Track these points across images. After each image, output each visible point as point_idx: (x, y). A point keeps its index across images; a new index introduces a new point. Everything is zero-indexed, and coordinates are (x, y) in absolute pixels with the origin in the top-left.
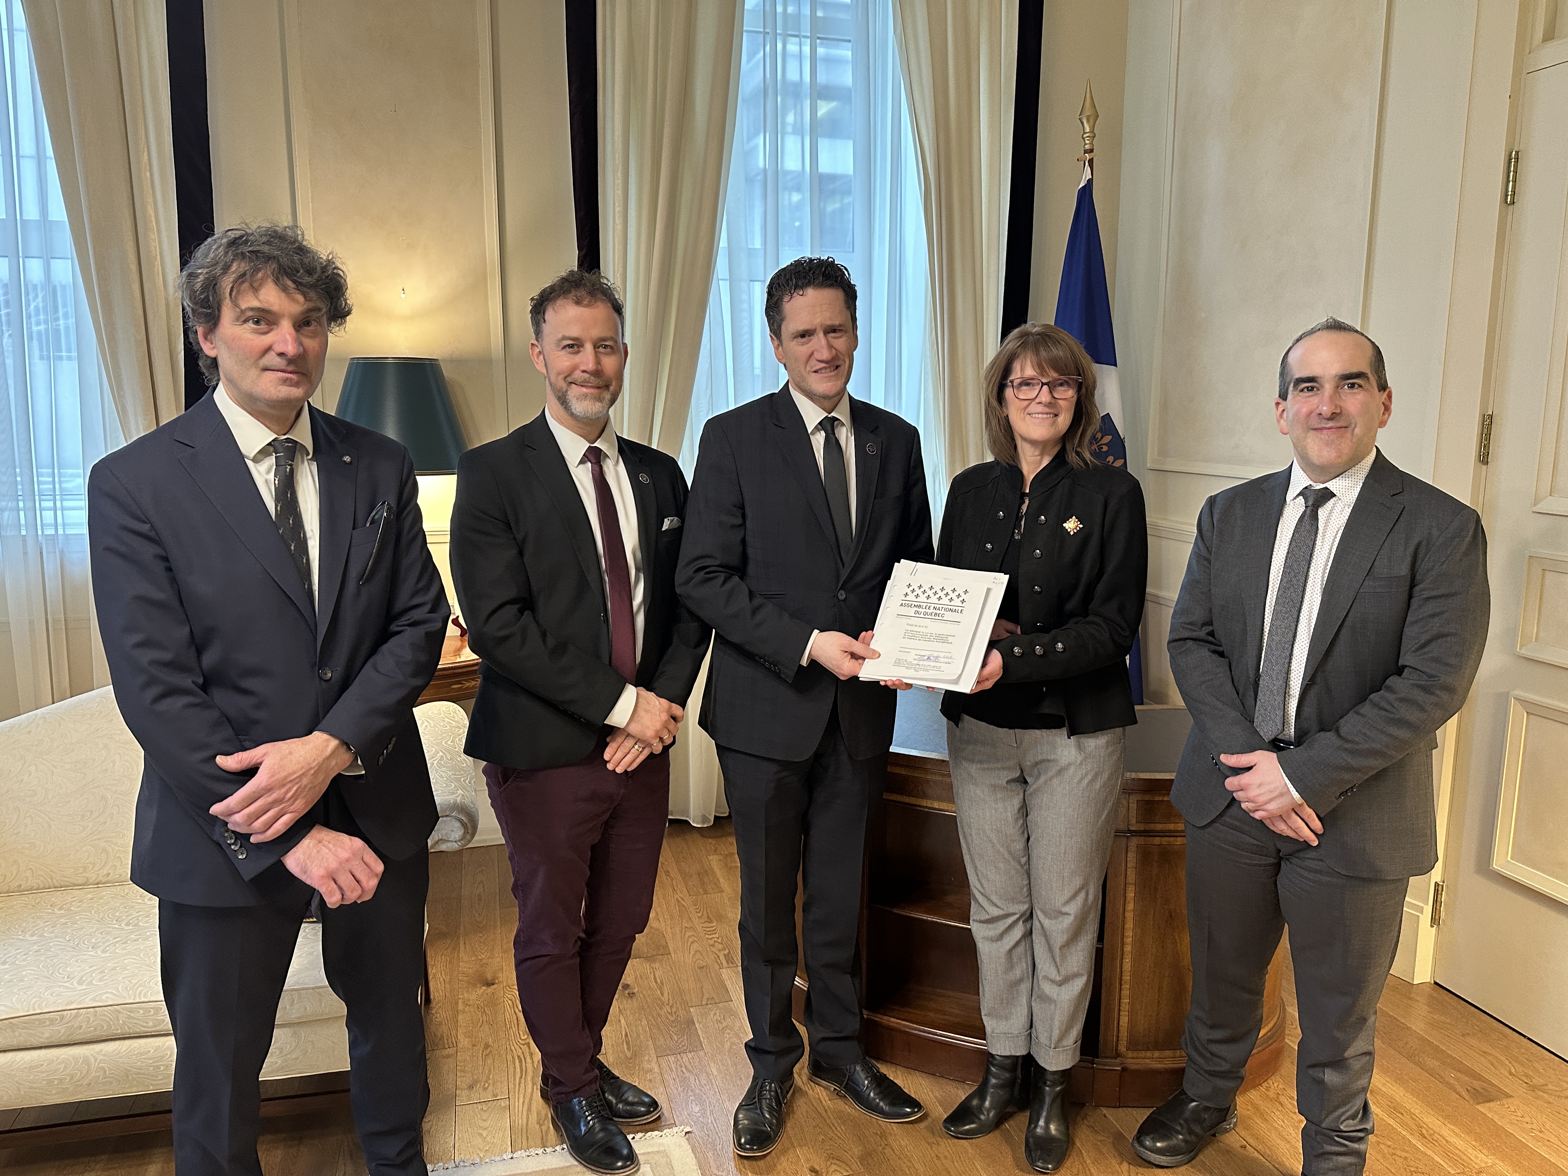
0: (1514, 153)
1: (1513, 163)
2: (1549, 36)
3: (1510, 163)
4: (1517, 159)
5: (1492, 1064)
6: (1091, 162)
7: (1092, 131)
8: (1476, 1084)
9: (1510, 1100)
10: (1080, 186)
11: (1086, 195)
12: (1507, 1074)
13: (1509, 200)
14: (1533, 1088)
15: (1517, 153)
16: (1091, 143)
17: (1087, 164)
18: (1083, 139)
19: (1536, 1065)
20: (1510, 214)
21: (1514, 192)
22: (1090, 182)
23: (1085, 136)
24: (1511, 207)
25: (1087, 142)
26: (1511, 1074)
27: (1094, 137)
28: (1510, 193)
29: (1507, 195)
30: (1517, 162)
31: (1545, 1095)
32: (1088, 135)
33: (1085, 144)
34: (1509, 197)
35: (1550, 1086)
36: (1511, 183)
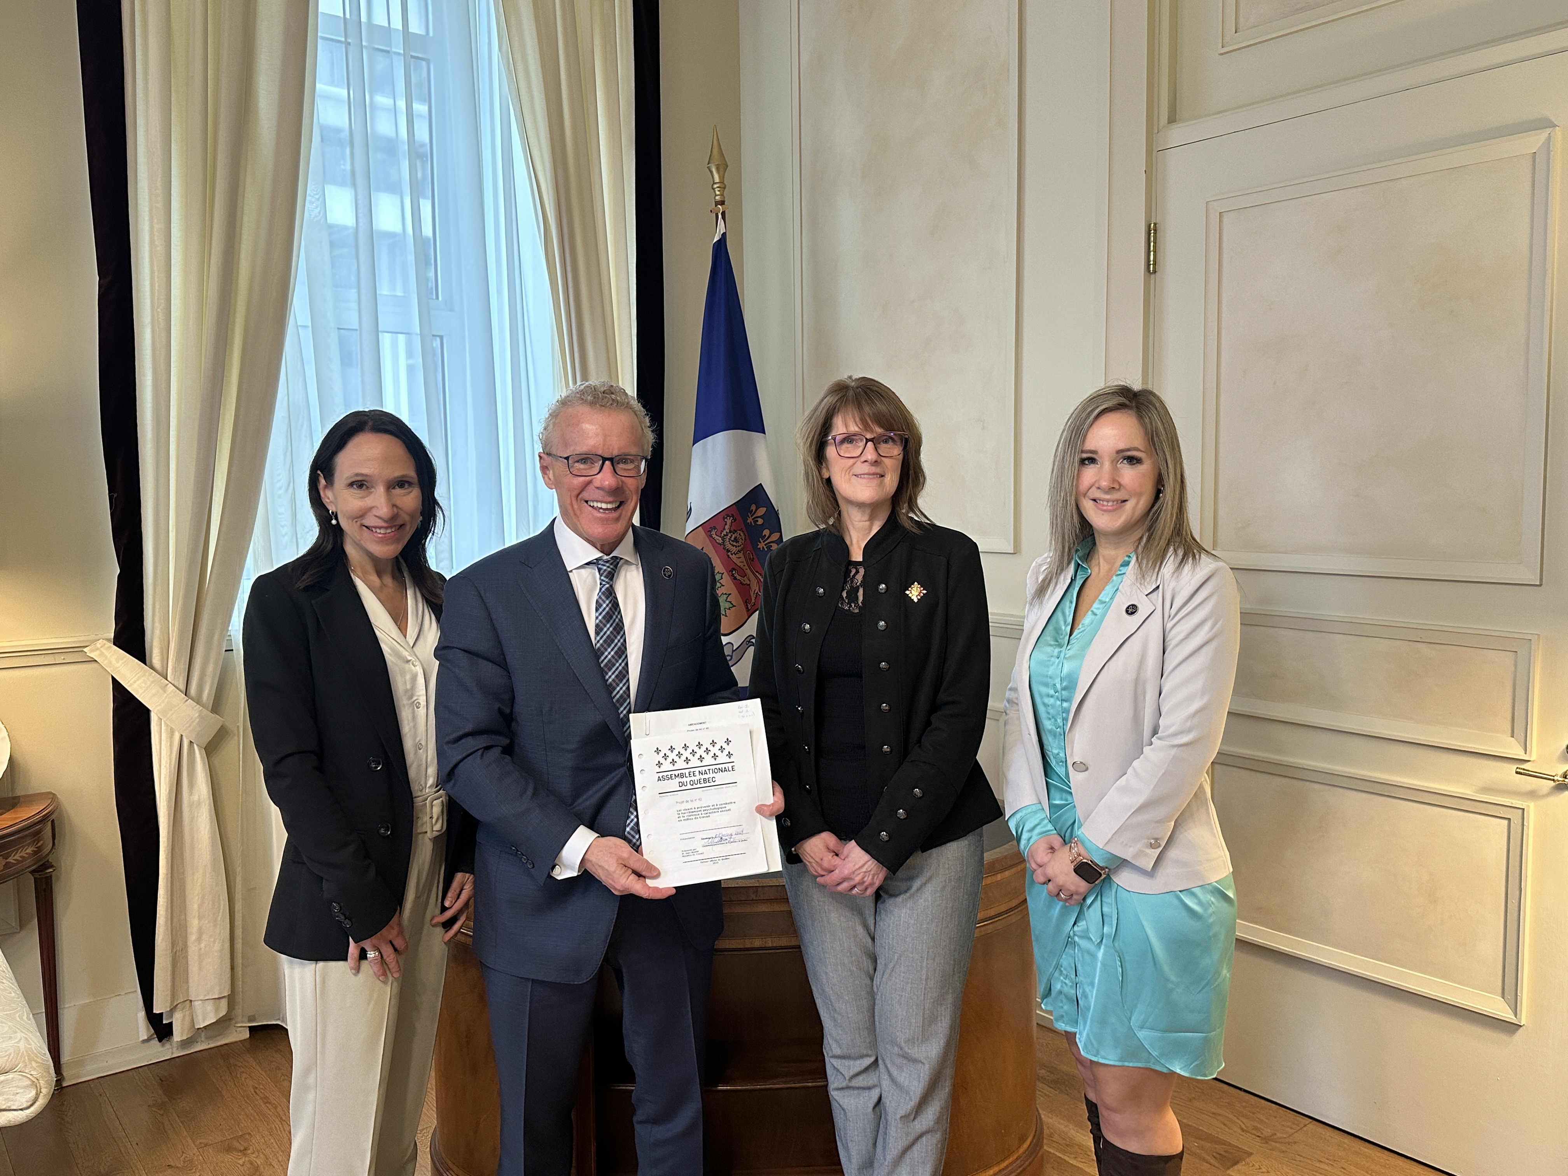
0: (1152, 225)
1: (1152, 234)
2: (1172, 119)
3: (1149, 234)
4: (1155, 230)
5: (1225, 1125)
6: (723, 214)
7: (722, 182)
8: (1220, 1148)
9: (1252, 1158)
10: (715, 240)
11: (720, 250)
12: (1240, 1131)
13: (1151, 269)
14: (1266, 1140)
15: (1155, 224)
16: (722, 195)
17: (720, 216)
18: (714, 189)
19: (1259, 1116)
20: (1152, 281)
21: (1155, 261)
22: (724, 235)
23: (715, 186)
24: (1153, 276)
25: (718, 193)
26: (1243, 1130)
27: (725, 188)
28: (1152, 263)
29: (1149, 265)
30: (1155, 233)
31: (1278, 1145)
32: (718, 185)
33: (716, 195)
34: (1152, 266)
35: (1279, 1135)
36: (1152, 253)
